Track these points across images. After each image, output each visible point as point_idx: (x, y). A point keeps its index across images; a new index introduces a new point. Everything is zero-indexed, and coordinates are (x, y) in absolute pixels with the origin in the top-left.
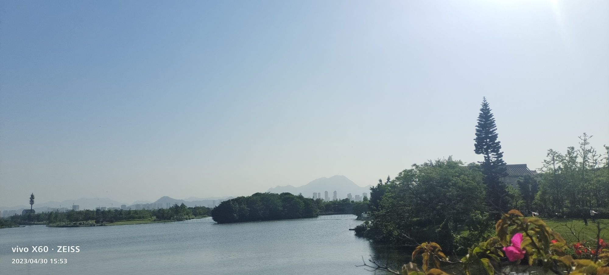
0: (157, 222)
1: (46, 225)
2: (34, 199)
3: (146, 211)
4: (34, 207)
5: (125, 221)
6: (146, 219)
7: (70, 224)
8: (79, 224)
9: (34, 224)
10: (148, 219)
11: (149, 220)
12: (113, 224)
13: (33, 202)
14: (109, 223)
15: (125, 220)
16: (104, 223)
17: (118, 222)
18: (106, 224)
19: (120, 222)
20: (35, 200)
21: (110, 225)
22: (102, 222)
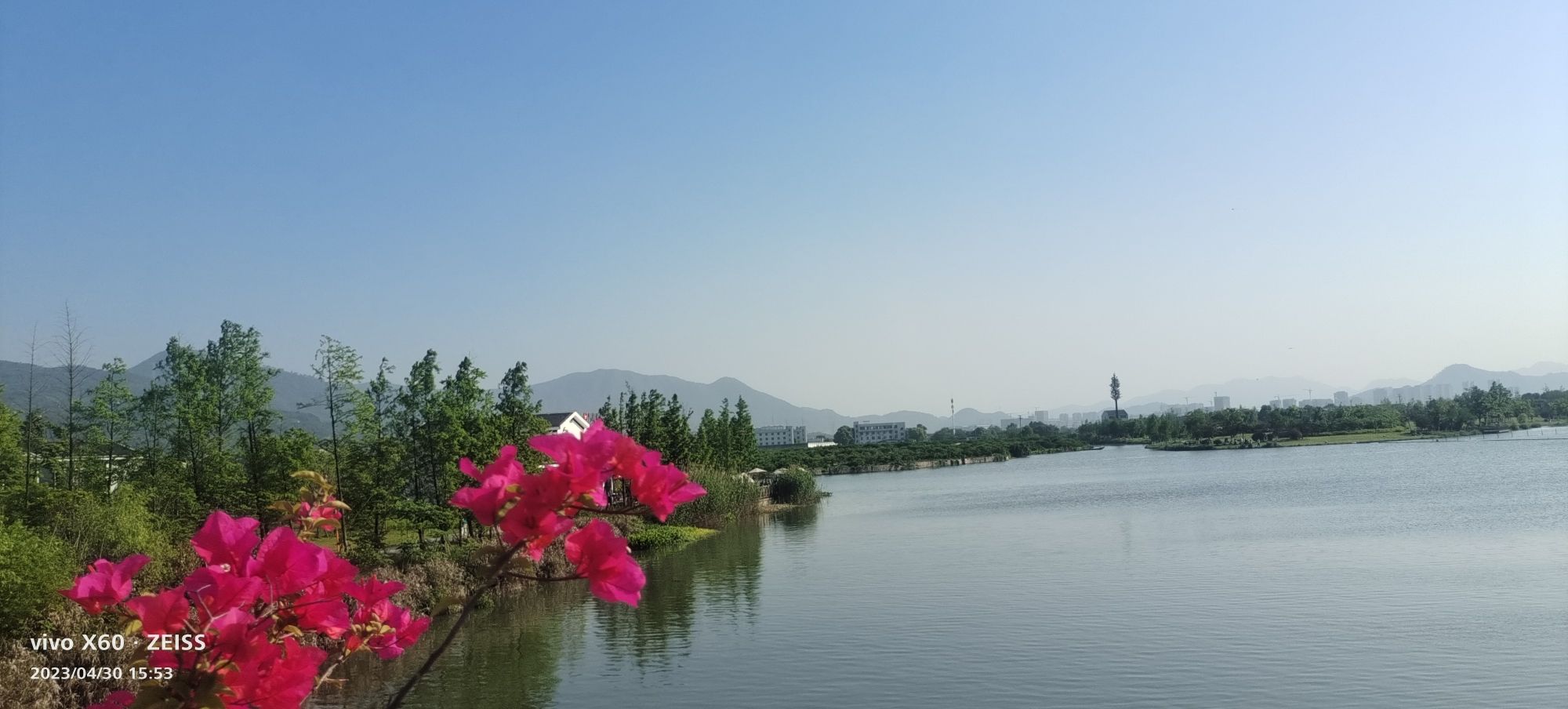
0: (1420, 437)
1: (1145, 446)
2: (1118, 386)
3: (1393, 406)
4: (1122, 404)
5: (1329, 435)
6: (1389, 430)
7: (1194, 443)
8: (1215, 442)
9: (1124, 443)
10: (1394, 429)
11: (1397, 431)
12: (1297, 444)
13: (1119, 394)
14: (1287, 440)
15: (1330, 433)
16: (1274, 439)
17: (1310, 438)
18: (1280, 444)
19: (1317, 438)
20: (1120, 389)
21: (1291, 446)
22: (1270, 438)
